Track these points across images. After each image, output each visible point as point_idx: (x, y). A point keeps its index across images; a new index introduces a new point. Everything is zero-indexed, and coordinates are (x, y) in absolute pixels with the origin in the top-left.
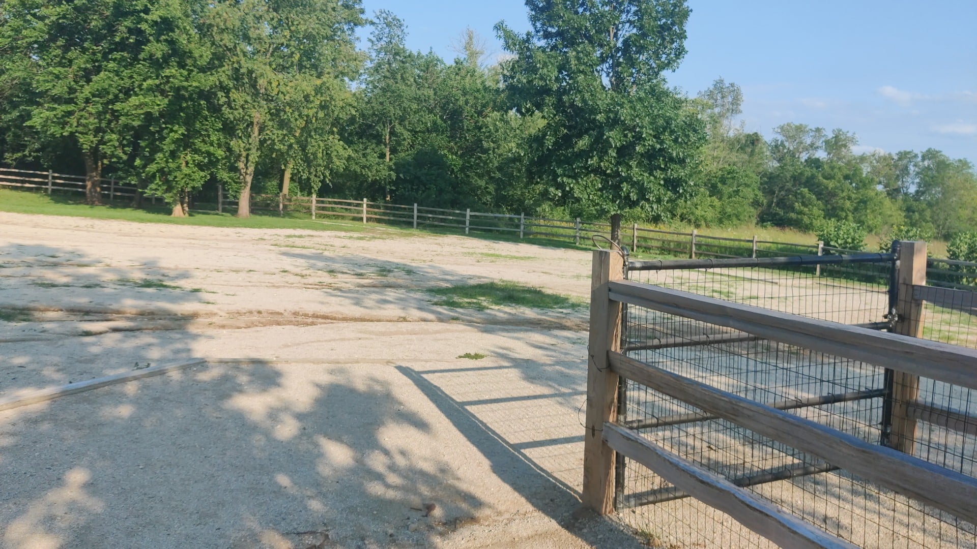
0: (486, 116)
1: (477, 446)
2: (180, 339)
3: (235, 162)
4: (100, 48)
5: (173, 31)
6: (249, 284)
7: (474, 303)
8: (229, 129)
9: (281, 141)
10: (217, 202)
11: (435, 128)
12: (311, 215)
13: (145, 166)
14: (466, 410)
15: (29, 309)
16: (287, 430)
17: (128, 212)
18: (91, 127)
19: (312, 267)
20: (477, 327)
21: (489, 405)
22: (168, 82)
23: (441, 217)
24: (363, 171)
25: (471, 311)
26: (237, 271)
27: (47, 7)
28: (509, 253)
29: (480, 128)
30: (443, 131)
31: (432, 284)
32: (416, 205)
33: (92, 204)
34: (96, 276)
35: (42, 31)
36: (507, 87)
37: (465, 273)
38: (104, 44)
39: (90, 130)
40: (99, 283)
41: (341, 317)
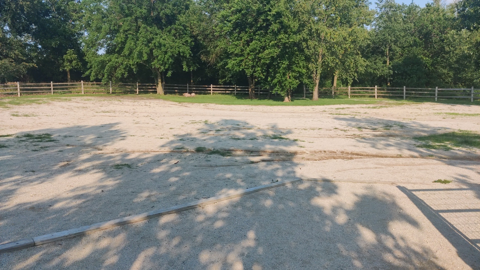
0: (447, 33)
1: (448, 239)
2: (290, 166)
3: (311, 74)
4: (252, 30)
5: (281, 17)
6: (319, 136)
7: (442, 146)
8: (308, 59)
9: (332, 62)
10: (303, 94)
11: (415, 44)
12: (348, 96)
13: (272, 80)
14: (440, 215)
15: (230, 150)
16: (342, 219)
17: (266, 101)
18: (250, 66)
19: (349, 125)
20: (444, 162)
21: (454, 213)
22: (280, 41)
23: (420, 92)
24: (375, 71)
25: (441, 151)
26: (313, 129)
27: (232, 16)
28: (464, 112)
29: (443, 41)
30: (420, 45)
31: (416, 133)
32: (405, 87)
33: (251, 98)
34: (254, 134)
35: (230, 27)
36: (460, 16)
37: (436, 126)
38: (254, 28)
39: (250, 67)
40: (256, 137)
41: (365, 154)
